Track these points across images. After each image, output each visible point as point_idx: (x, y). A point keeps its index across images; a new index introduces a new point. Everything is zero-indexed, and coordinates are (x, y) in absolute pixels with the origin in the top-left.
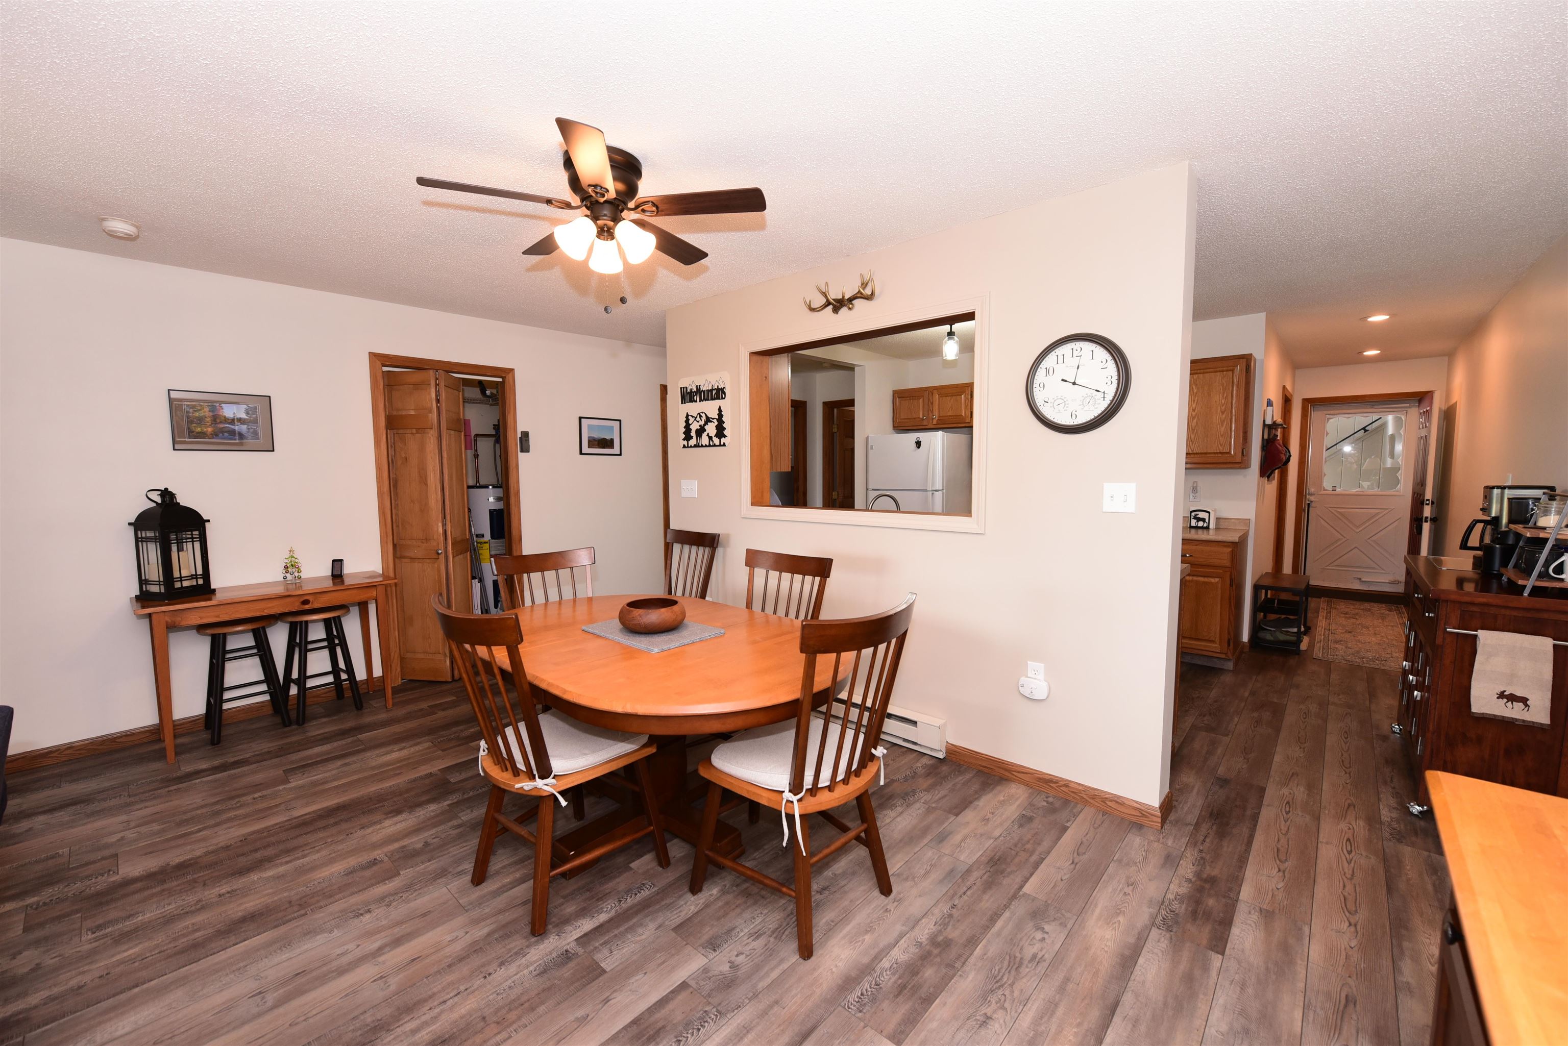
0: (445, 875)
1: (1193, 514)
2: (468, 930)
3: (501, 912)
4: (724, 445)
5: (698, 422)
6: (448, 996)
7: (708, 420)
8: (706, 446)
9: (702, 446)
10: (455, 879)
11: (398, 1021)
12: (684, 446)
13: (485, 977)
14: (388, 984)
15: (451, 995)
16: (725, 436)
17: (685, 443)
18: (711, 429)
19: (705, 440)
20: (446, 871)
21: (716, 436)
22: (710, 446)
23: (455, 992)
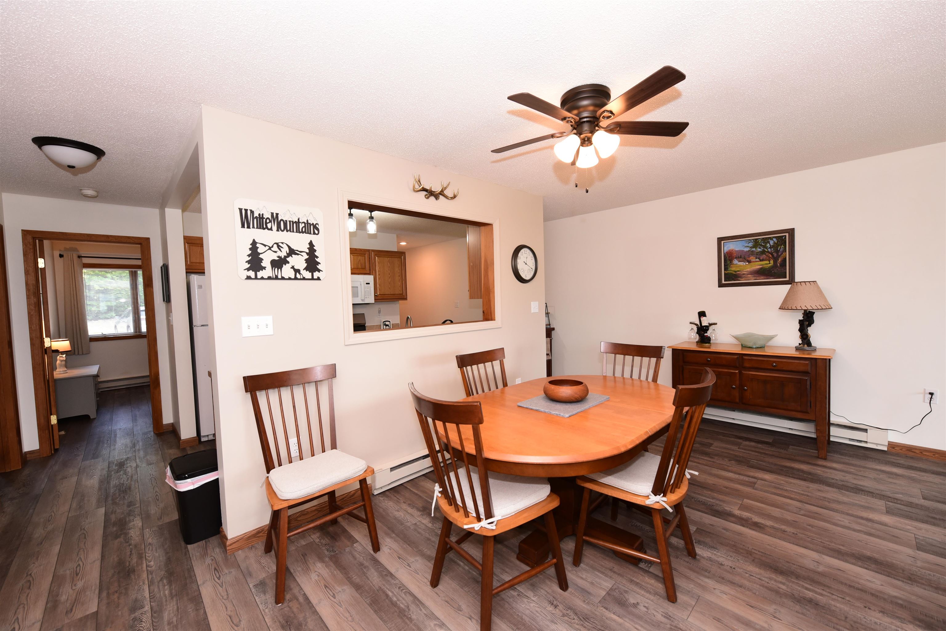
0: (676, 627)
1: (384, 323)
2: (713, 590)
3: (688, 578)
4: (319, 279)
5: (276, 252)
6: (756, 579)
7: (292, 252)
8: (290, 279)
9: (283, 278)
10: (675, 617)
11: (785, 593)
12: (249, 278)
13: (734, 568)
14: (775, 611)
15: (754, 578)
16: (319, 271)
17: (252, 274)
18: (299, 262)
19: (287, 271)
20: (671, 628)
21: (306, 269)
22: (296, 278)
23: (752, 577)
